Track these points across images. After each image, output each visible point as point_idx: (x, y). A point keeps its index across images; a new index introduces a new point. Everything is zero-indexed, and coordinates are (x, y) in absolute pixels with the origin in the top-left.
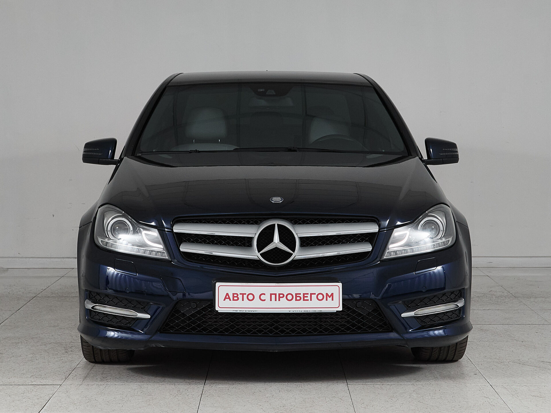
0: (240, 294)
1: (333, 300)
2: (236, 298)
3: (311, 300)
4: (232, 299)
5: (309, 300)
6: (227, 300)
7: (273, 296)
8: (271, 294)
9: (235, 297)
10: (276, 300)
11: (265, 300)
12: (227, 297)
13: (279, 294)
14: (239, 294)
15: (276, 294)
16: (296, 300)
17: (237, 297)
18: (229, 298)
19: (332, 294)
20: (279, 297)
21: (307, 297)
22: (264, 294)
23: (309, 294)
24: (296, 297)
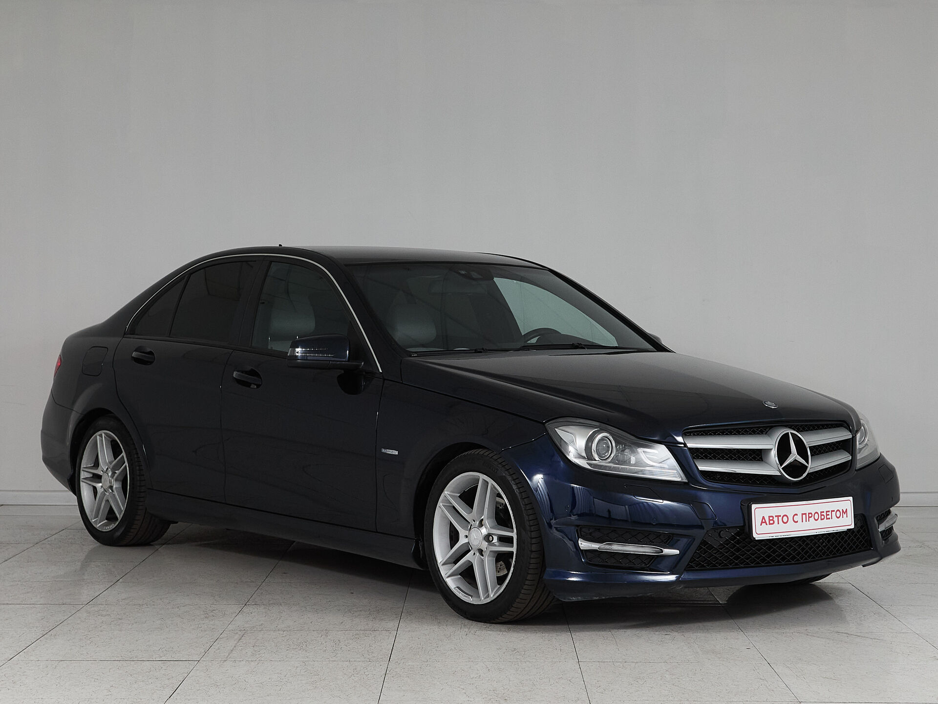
0: (776, 516)
1: (847, 516)
2: (771, 522)
3: (832, 518)
4: (768, 523)
6: (764, 524)
7: (804, 516)
8: (803, 514)
9: (771, 520)
10: (806, 521)
11: (797, 522)
12: (764, 521)
13: (809, 514)
14: (774, 517)
15: (805, 514)
16: (821, 519)
17: (773, 520)
18: (765, 522)
19: (846, 511)
20: (809, 517)
21: (829, 515)
22: (797, 515)
23: (830, 512)
24: (821, 515)
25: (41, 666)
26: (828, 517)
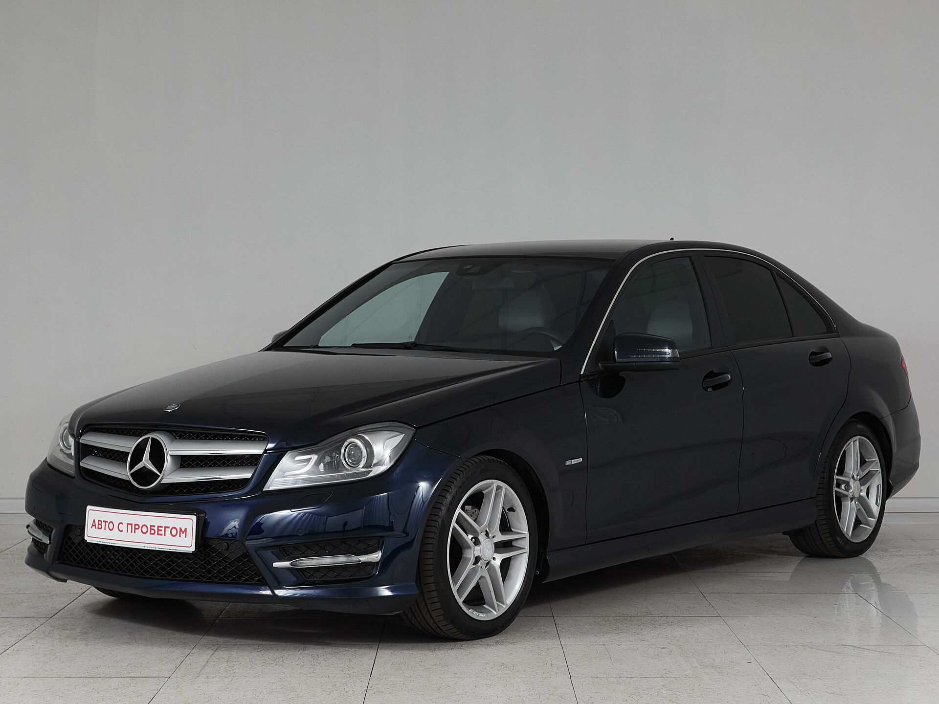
0: (104, 521)
1: (186, 537)
2: (100, 526)
3: (165, 535)
4: (97, 527)
5: (163, 535)
6: (94, 528)
7: (130, 526)
8: (128, 524)
10: (132, 532)
11: (122, 531)
12: (94, 524)
13: (135, 525)
14: (102, 521)
15: (132, 524)
16: (151, 534)
17: (101, 524)
18: (95, 526)
19: (186, 529)
20: (135, 529)
21: (161, 530)
22: (122, 523)
23: (163, 527)
24: (151, 529)
25: (3, 683)
26: (160, 532)
